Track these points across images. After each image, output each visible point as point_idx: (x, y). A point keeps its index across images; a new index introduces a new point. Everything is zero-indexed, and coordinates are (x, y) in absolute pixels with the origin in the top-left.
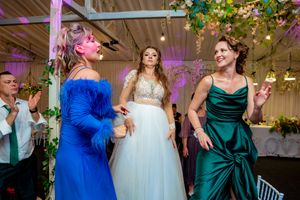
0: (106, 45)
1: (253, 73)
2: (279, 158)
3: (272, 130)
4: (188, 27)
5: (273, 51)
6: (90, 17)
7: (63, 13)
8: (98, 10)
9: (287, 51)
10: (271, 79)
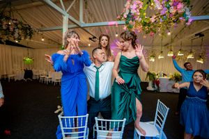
0: (90, 39)
1: (162, 52)
2: (173, 93)
3: (170, 80)
4: (125, 28)
5: (172, 41)
6: (82, 26)
7: (69, 24)
8: (86, 23)
9: (179, 41)
10: (171, 55)
